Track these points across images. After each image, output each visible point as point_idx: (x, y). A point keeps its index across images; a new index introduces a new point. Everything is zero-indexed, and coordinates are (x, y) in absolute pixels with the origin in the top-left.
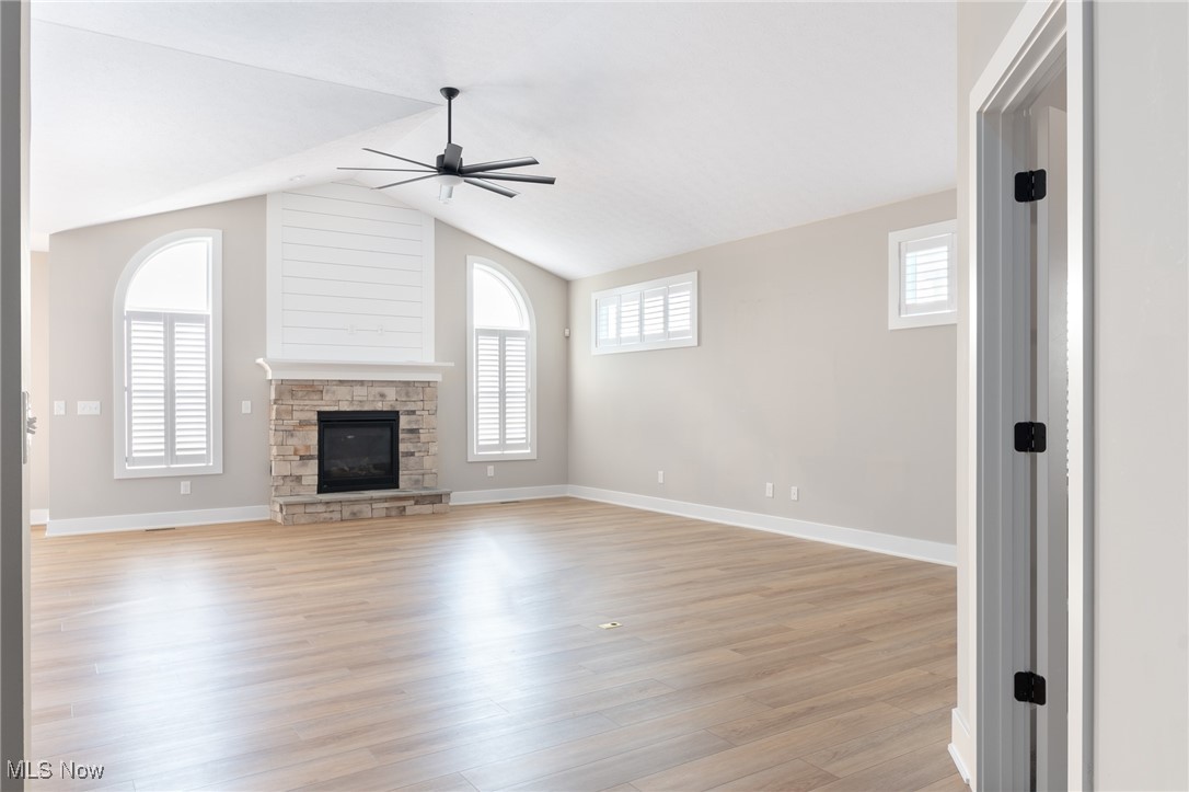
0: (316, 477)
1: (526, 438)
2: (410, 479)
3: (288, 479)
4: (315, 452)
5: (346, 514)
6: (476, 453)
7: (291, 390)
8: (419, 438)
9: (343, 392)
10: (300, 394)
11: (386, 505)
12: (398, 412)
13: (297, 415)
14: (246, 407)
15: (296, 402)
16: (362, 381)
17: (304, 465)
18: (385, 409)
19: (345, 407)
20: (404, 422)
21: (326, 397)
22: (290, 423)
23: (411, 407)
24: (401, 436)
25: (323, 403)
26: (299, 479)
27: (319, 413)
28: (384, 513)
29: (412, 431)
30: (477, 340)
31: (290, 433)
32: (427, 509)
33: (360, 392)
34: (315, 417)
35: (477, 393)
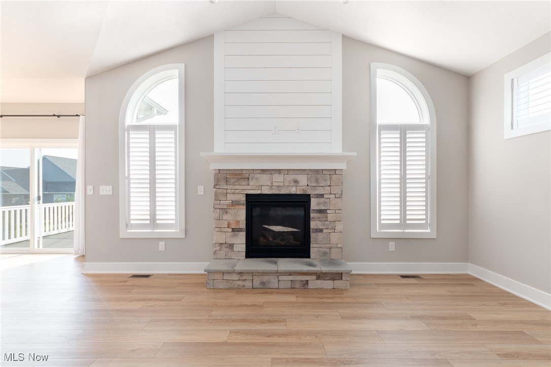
0: (244, 246)
1: (426, 219)
2: (319, 251)
3: (224, 246)
4: (243, 225)
5: (257, 283)
6: (378, 231)
7: (225, 177)
8: (327, 217)
9: (264, 179)
10: (232, 181)
11: (291, 278)
12: (309, 195)
13: (230, 197)
14: (201, 190)
15: (229, 187)
16: (280, 170)
17: (235, 236)
18: (298, 193)
19: (266, 191)
20: (314, 204)
21: (252, 183)
22: (225, 203)
23: (320, 191)
24: (312, 215)
25: (249, 187)
26: (231, 246)
27: (248, 196)
28: (289, 285)
29: (320, 211)
30: (380, 134)
31: (225, 211)
32: (328, 284)
33: (278, 178)
34: (243, 199)
35: (380, 180)
